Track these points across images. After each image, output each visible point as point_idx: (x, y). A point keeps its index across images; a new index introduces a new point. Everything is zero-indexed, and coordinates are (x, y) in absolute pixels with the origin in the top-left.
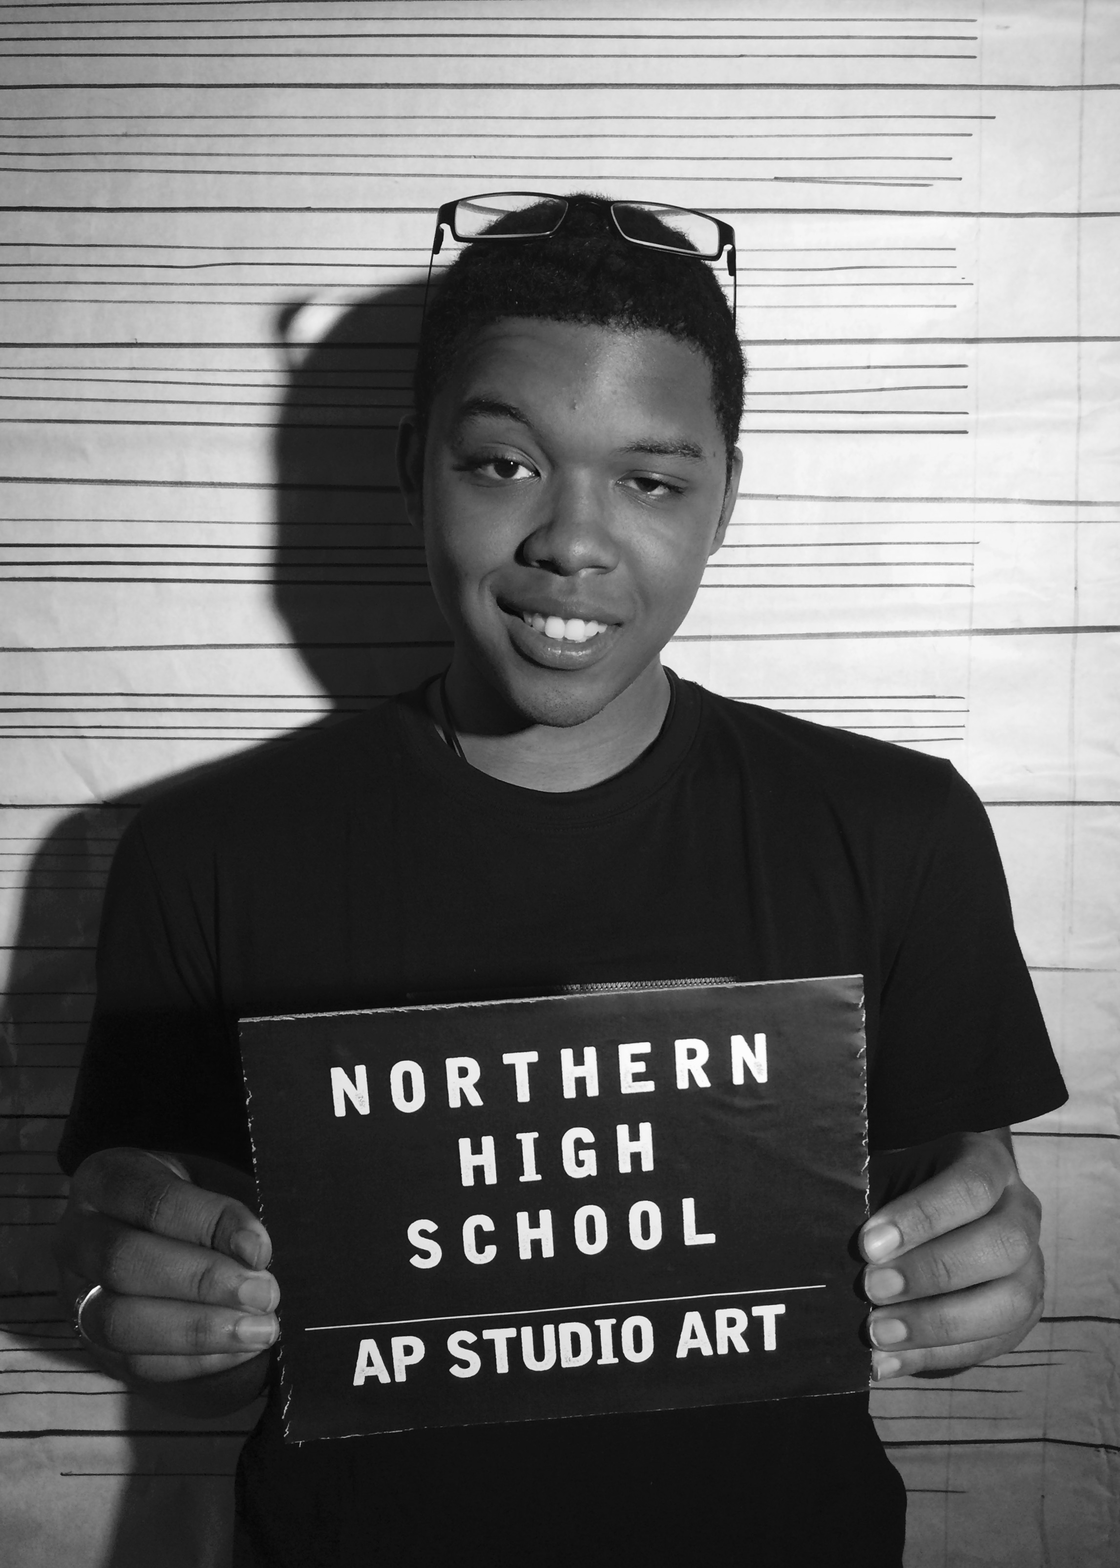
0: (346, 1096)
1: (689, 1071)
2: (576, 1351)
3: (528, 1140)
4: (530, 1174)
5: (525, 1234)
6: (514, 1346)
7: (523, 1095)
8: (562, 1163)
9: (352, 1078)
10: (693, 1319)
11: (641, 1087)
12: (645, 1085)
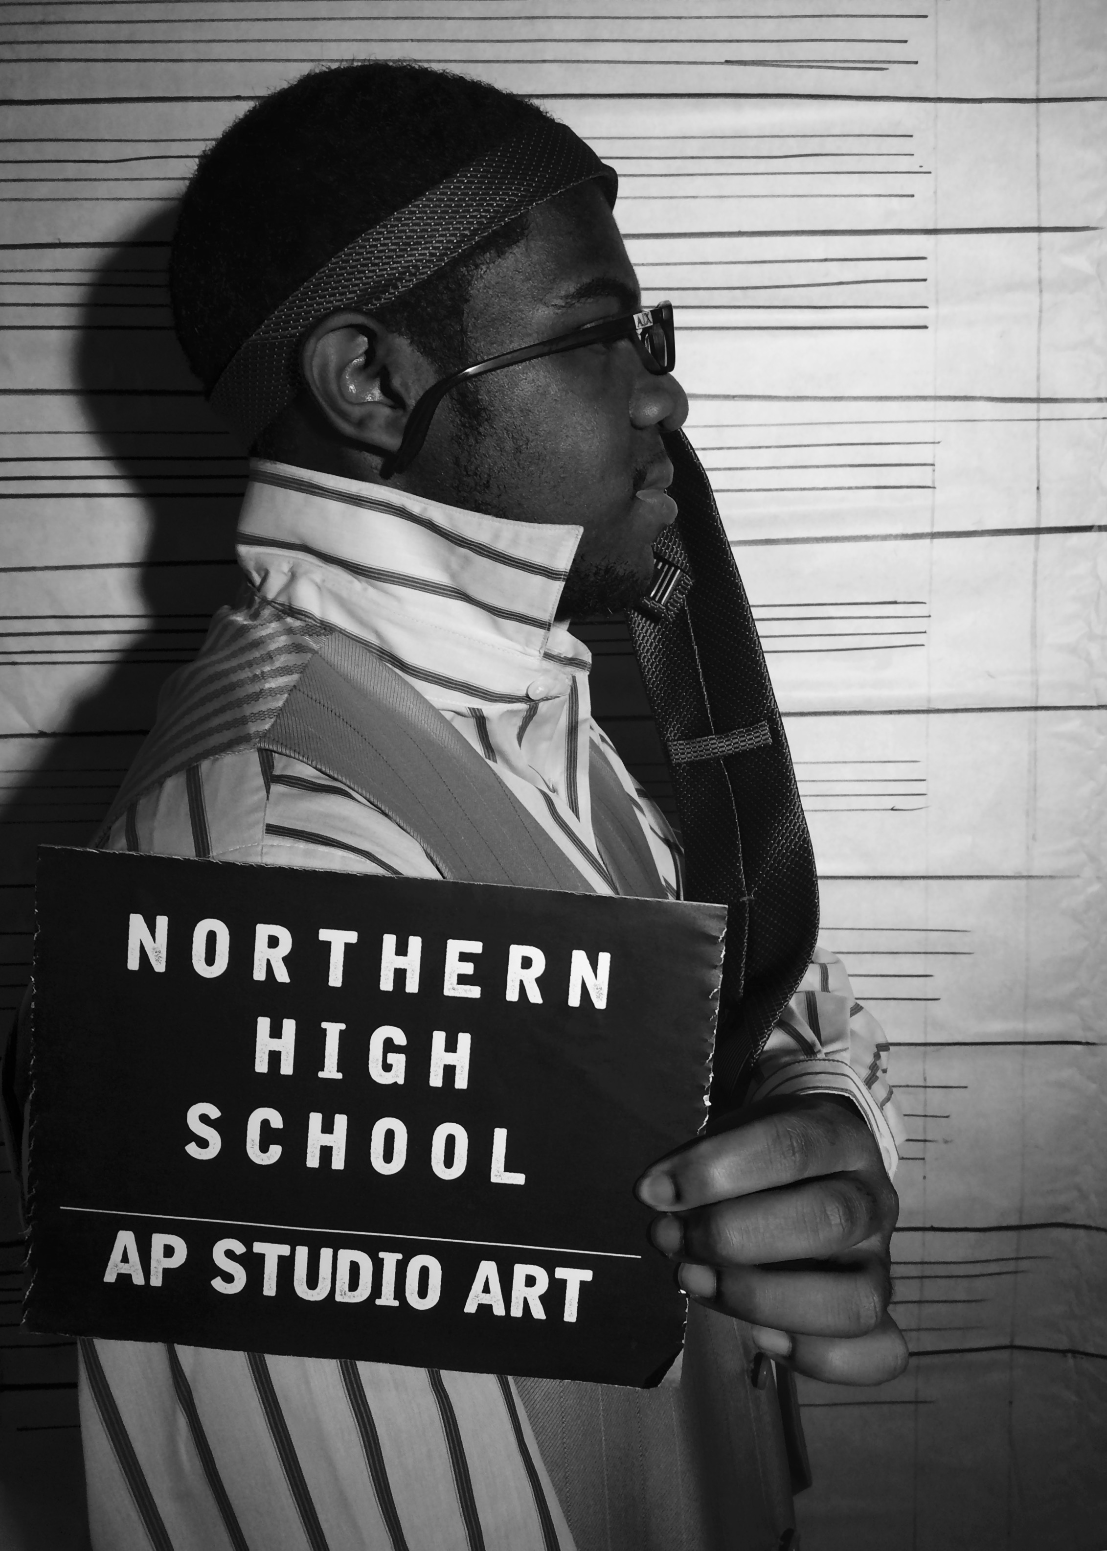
0: (142, 947)
1: (521, 982)
2: (354, 1284)
3: (333, 1030)
4: (331, 1071)
5: (316, 1139)
6: (286, 1265)
7: (336, 979)
8: (368, 1064)
9: (152, 928)
10: (488, 1270)
11: (466, 991)
12: (470, 990)
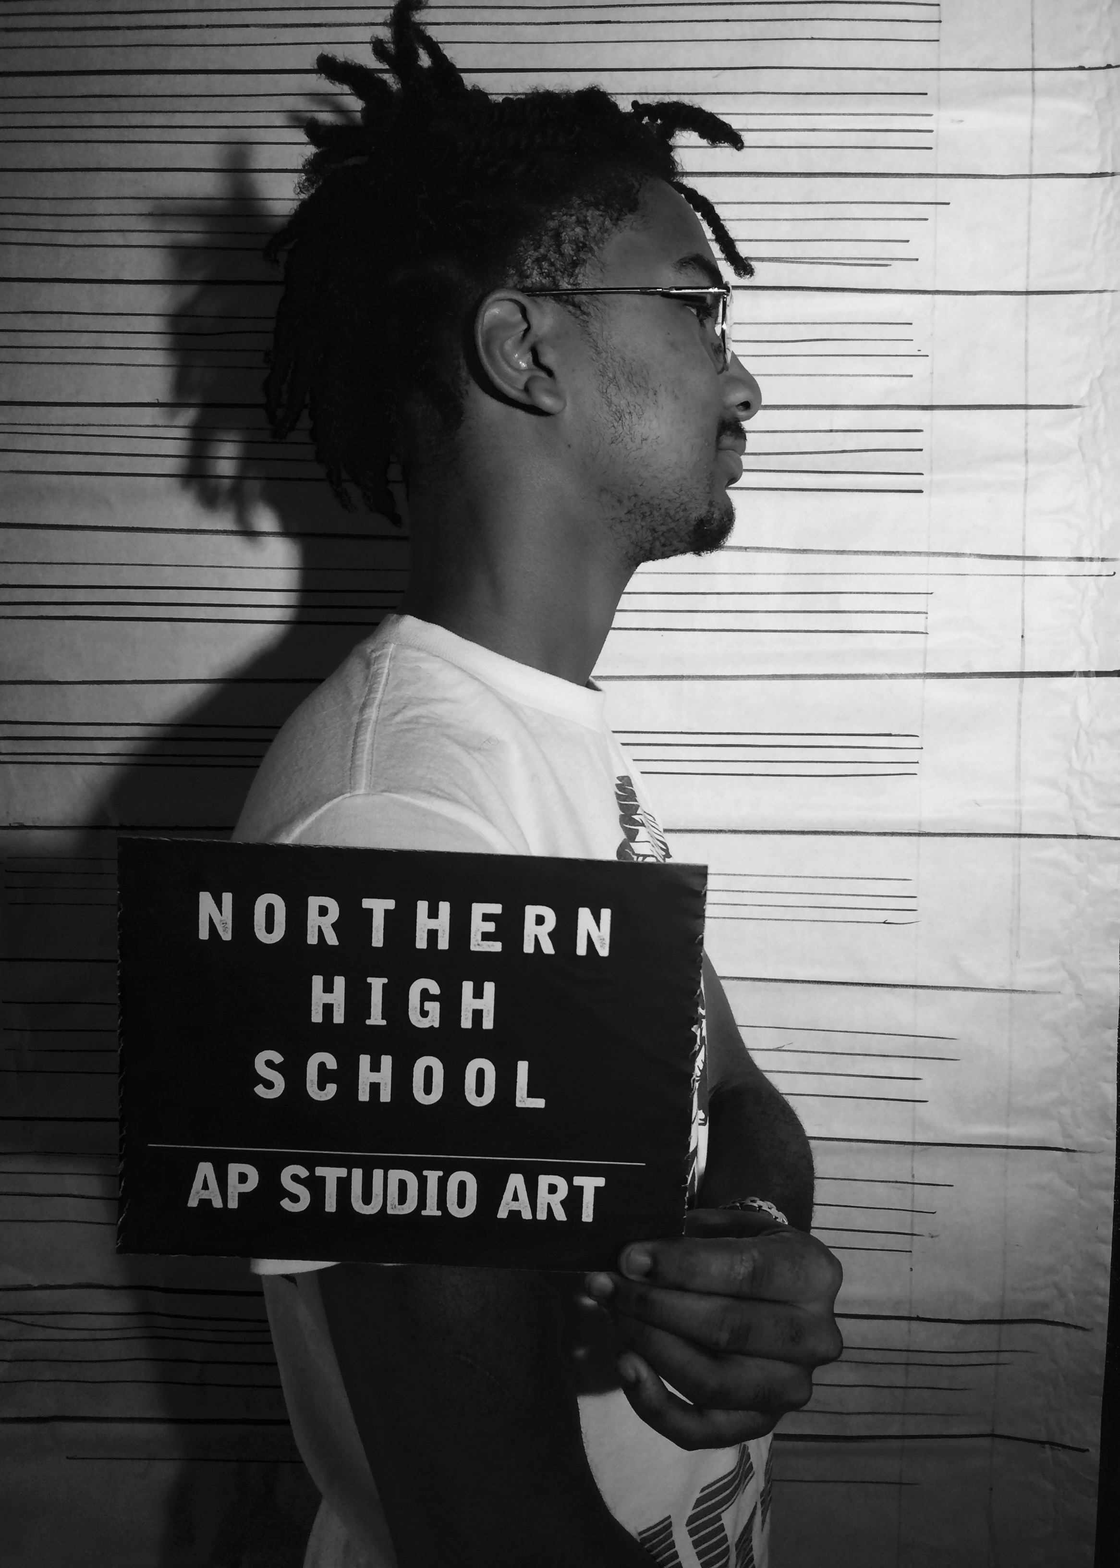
0: (211, 920)
1: (536, 936)
2: (402, 1199)
3: (377, 984)
4: (376, 1019)
5: (366, 1076)
6: (344, 1185)
7: (378, 940)
8: (408, 1011)
9: (219, 903)
10: (516, 1181)
11: (489, 946)
12: (492, 945)
